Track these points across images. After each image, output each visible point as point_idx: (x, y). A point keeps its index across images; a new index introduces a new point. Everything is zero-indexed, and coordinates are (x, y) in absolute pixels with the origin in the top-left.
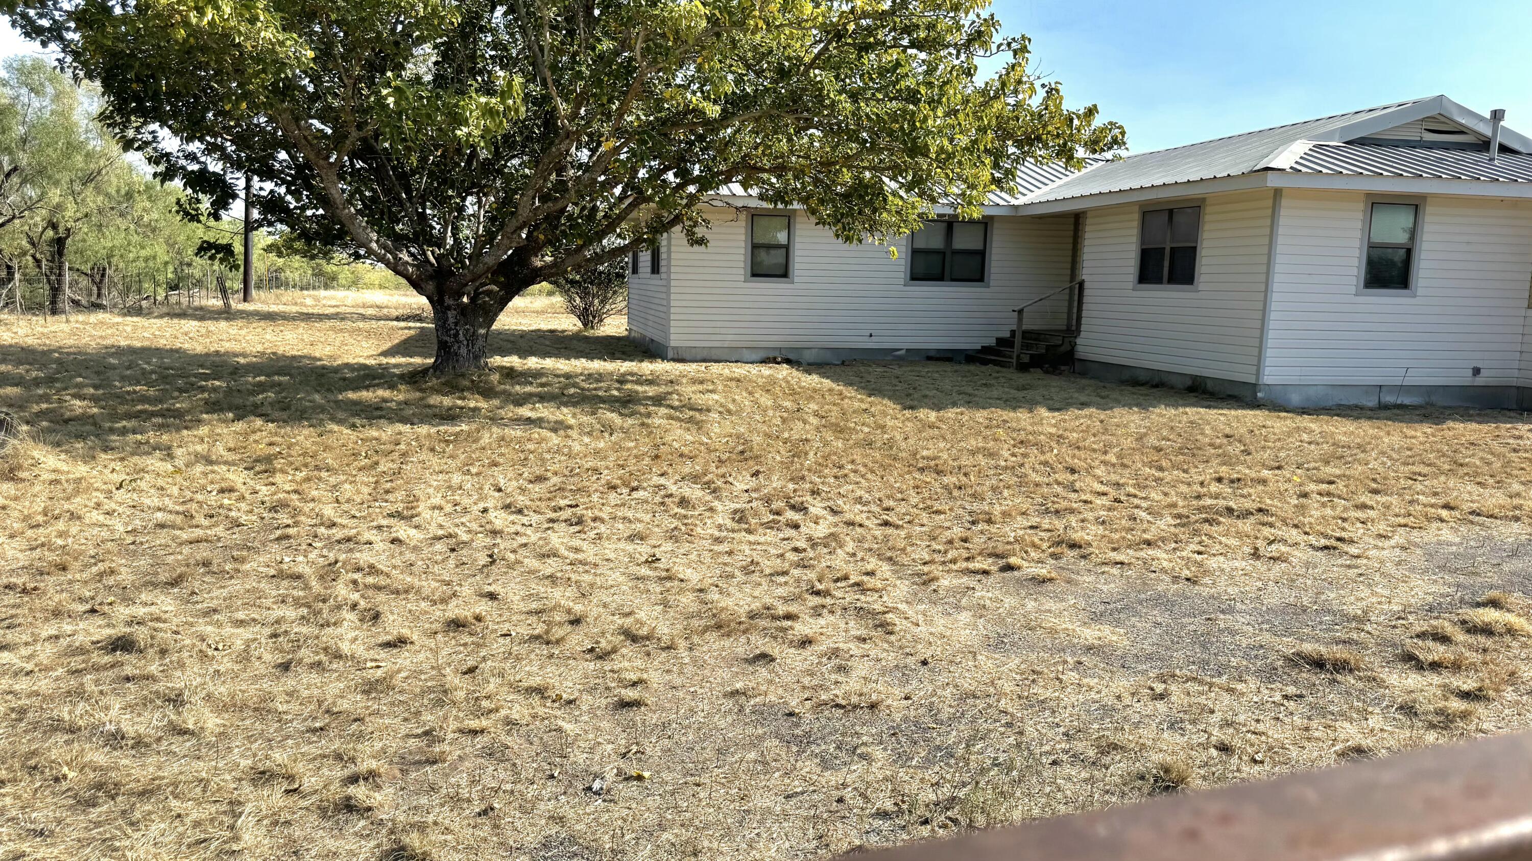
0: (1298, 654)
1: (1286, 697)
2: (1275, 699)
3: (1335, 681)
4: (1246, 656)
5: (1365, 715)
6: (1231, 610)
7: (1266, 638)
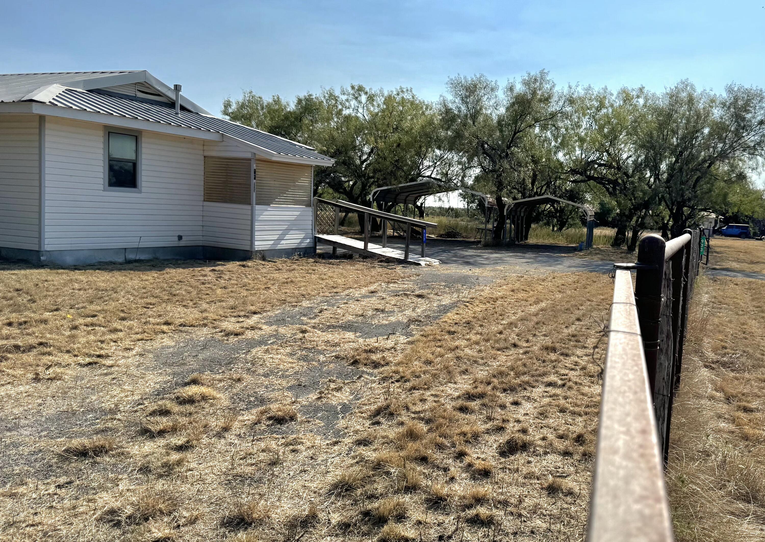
0: (66, 451)
1: (59, 487)
2: (50, 491)
3: (95, 462)
4: (29, 463)
5: (116, 482)
6: (16, 427)
7: (42, 444)
